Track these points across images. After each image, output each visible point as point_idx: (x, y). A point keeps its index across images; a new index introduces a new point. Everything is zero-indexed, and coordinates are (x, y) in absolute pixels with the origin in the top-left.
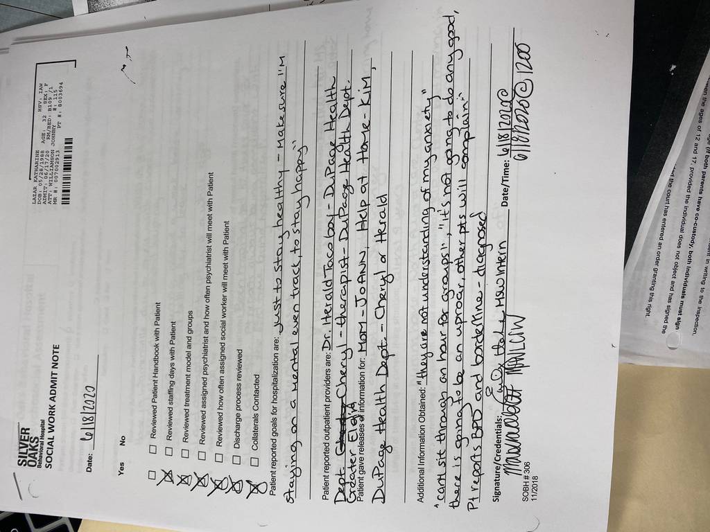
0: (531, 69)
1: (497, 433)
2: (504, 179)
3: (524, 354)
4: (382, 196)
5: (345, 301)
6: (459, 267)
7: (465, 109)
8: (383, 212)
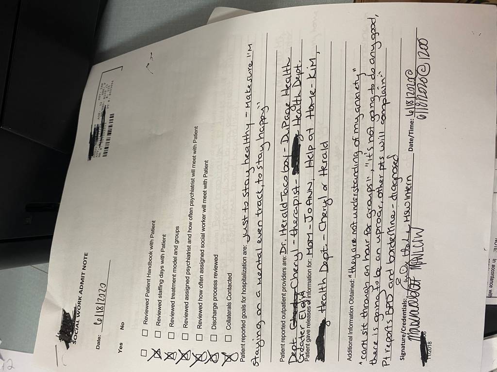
0: (429, 56)
1: (403, 311)
2: (411, 132)
3: (423, 255)
4: (325, 143)
5: (297, 218)
6: (379, 193)
7: (383, 83)
8: (325, 154)
